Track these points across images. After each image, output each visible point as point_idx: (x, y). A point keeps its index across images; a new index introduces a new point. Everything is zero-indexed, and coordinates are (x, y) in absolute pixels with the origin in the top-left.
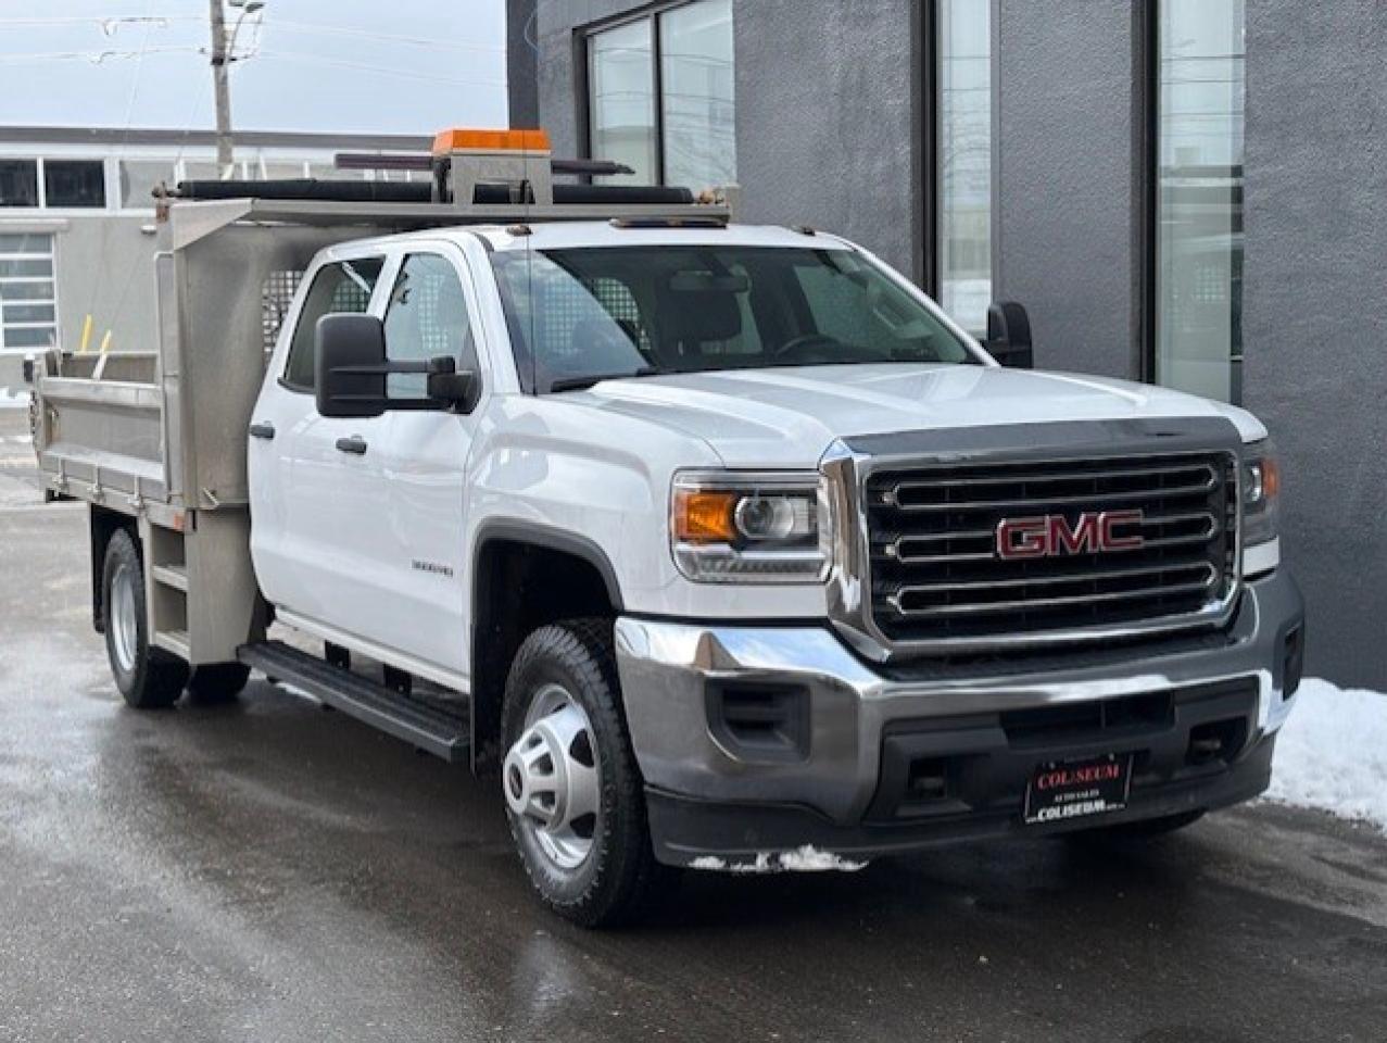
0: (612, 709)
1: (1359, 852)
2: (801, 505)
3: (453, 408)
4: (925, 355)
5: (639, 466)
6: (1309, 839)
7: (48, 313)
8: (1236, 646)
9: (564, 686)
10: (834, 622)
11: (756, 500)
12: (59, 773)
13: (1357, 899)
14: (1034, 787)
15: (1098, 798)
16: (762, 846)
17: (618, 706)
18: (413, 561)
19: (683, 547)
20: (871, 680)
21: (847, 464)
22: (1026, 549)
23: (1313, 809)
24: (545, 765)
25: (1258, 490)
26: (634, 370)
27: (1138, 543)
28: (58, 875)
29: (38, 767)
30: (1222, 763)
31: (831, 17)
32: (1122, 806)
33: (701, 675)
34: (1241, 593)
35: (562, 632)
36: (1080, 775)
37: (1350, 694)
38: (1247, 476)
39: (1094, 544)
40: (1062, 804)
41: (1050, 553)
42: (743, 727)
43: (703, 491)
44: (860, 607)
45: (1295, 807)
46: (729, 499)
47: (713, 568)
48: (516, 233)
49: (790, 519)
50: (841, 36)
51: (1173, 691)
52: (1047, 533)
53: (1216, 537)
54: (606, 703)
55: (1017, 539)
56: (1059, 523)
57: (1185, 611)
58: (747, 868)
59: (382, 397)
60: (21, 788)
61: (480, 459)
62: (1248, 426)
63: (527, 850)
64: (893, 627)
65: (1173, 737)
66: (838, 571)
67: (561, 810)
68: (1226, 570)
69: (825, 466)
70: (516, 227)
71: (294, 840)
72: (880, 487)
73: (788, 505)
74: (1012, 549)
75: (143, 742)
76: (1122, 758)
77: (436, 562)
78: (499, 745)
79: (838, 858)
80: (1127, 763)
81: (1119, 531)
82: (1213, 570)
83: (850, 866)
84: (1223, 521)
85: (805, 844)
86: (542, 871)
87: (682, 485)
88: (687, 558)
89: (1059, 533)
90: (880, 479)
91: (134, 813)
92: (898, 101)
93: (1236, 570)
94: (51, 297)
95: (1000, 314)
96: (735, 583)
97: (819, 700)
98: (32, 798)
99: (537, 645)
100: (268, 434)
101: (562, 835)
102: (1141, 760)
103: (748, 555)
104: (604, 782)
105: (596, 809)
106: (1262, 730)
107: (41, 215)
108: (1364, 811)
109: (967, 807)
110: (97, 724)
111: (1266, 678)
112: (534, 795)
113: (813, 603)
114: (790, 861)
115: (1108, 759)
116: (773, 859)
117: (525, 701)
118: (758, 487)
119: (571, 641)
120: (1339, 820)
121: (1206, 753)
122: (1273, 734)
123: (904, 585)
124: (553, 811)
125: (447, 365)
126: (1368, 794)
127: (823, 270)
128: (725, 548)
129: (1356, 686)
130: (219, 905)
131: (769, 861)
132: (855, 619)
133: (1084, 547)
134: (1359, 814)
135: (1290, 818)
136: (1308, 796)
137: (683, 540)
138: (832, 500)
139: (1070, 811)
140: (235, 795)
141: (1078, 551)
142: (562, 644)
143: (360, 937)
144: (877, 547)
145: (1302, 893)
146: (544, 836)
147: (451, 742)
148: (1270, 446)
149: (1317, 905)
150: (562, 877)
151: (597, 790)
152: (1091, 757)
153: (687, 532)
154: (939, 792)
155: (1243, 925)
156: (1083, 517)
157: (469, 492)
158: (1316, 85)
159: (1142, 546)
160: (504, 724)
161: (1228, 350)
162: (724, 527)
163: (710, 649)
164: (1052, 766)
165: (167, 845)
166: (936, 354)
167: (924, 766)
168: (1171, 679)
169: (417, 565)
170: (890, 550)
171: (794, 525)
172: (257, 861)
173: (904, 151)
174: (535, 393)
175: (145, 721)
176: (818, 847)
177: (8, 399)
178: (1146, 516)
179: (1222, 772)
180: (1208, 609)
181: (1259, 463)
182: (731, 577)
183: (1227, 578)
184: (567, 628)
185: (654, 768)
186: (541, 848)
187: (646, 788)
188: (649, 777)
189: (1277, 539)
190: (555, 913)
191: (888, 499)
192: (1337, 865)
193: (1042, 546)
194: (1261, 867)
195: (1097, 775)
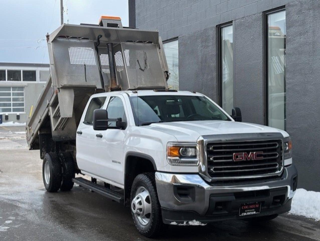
0: (154, 191)
1: (310, 225)
2: (193, 149)
3: (121, 128)
4: (219, 118)
5: (160, 141)
6: (300, 222)
7: (22, 105)
8: (283, 180)
9: (144, 187)
10: (200, 173)
11: (184, 149)
12: (34, 206)
13: (309, 234)
14: (241, 209)
15: (254, 211)
16: (185, 220)
17: (156, 190)
18: (112, 161)
19: (169, 157)
20: (207, 186)
21: (202, 141)
22: (239, 159)
23: (301, 216)
24: (140, 203)
25: (287, 148)
26: (159, 121)
27: (262, 158)
28: (37, 226)
29: (30, 204)
30: (280, 205)
31: (199, 46)
32: (259, 213)
33: (173, 184)
34: (284, 169)
35: (144, 175)
36: (251, 207)
37: (309, 192)
38: (285, 145)
39: (253, 158)
40: (247, 212)
41: (244, 160)
42: (181, 195)
43: (173, 147)
44: (205, 171)
45: (297, 215)
46: (179, 148)
47: (175, 162)
48: (134, 93)
49: (191, 152)
50: (201, 50)
51: (270, 189)
52: (243, 156)
53: (278, 157)
54: (153, 190)
55: (237, 157)
56: (246, 154)
57: (272, 172)
58: (182, 225)
59: (106, 126)
60: (27, 208)
61: (127, 139)
62: (285, 134)
63: (136, 221)
64: (212, 175)
65: (270, 199)
66: (201, 164)
67: (143, 212)
68: (281, 165)
69: (198, 142)
70: (134, 91)
71: (86, 219)
72: (209, 146)
73: (190, 149)
74: (236, 159)
75: (51, 199)
76: (259, 203)
77: (117, 161)
78: (130, 199)
79: (201, 222)
80: (260, 205)
81: (258, 156)
82: (278, 164)
83: (203, 225)
84: (280, 154)
85: (194, 219)
86: (139, 226)
87: (169, 145)
88: (170, 160)
89: (246, 156)
90: (209, 144)
91: (51, 214)
92: (213, 64)
93: (283, 164)
94: (23, 101)
95: (235, 109)
96: (180, 166)
97: (197, 190)
98: (29, 210)
99: (139, 178)
100: (81, 133)
101: (144, 218)
102: (263, 203)
103: (182, 159)
104: (152, 207)
105: (151, 212)
106: (288, 198)
107: (22, 83)
108: (312, 216)
109: (227, 212)
110: (41, 195)
111: (289, 187)
112: (138, 209)
113: (196, 170)
114: (191, 223)
115: (256, 203)
116: (187, 223)
117: (136, 190)
118: (185, 146)
119: (146, 177)
120: (306, 218)
121: (277, 202)
122: (291, 199)
123: (214, 166)
124: (142, 213)
125: (120, 119)
126: (313, 213)
127: (197, 100)
128: (178, 158)
129: (311, 190)
130: (72, 232)
131: (186, 223)
132: (204, 173)
133: (251, 159)
134: (311, 217)
135: (296, 217)
136: (300, 213)
137: (169, 156)
138: (199, 149)
139: (249, 214)
140: (72, 210)
141: (250, 159)
142: (144, 177)
143: (102, 239)
144: (209, 158)
145: (297, 232)
146: (139, 218)
147: (120, 198)
148: (290, 138)
149: (300, 235)
150: (143, 227)
151: (151, 209)
152: (253, 203)
153: (170, 155)
154: (221, 209)
155: (285, 239)
156: (251, 153)
157: (125, 146)
158: (301, 63)
159: (263, 159)
160: (131, 195)
161: (284, 118)
162: (178, 154)
163: (175, 179)
164: (245, 204)
165: (59, 220)
166: (221, 118)
167: (218, 203)
168: (270, 187)
169: (113, 161)
170: (211, 159)
171: (192, 153)
172: (79, 224)
173: (215, 74)
174: (138, 126)
175: (51, 195)
176: (196, 220)
177: (13, 124)
178: (264, 153)
179: (280, 206)
180: (277, 172)
181: (288, 142)
182: (179, 164)
183: (281, 166)
184: (145, 174)
185: (163, 204)
186: (139, 220)
187: (161, 208)
188: (162, 206)
189: (292, 158)
190: (142, 234)
191: (211, 149)
192: (305, 227)
193: (242, 158)
194: (289, 227)
195: (254, 207)
